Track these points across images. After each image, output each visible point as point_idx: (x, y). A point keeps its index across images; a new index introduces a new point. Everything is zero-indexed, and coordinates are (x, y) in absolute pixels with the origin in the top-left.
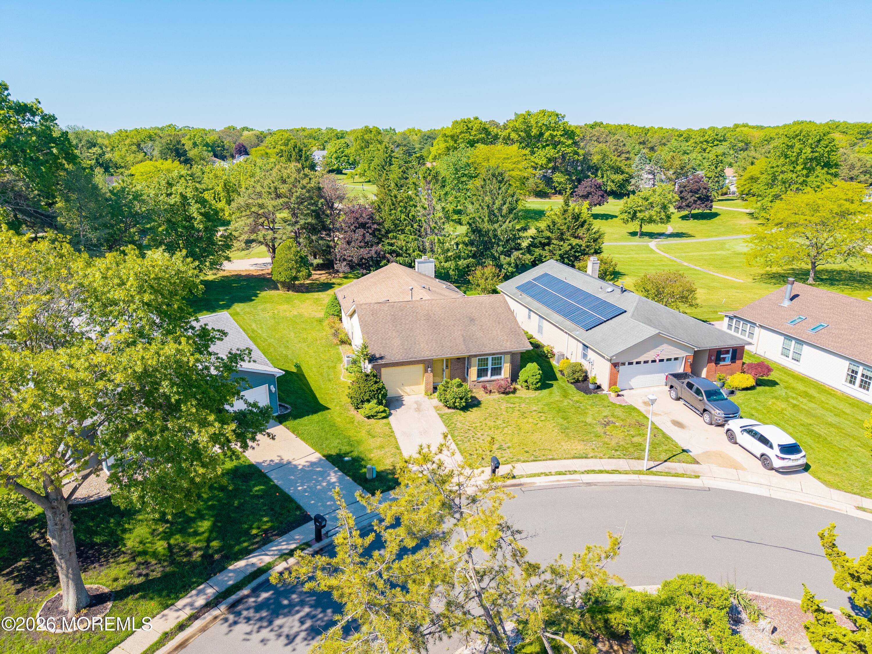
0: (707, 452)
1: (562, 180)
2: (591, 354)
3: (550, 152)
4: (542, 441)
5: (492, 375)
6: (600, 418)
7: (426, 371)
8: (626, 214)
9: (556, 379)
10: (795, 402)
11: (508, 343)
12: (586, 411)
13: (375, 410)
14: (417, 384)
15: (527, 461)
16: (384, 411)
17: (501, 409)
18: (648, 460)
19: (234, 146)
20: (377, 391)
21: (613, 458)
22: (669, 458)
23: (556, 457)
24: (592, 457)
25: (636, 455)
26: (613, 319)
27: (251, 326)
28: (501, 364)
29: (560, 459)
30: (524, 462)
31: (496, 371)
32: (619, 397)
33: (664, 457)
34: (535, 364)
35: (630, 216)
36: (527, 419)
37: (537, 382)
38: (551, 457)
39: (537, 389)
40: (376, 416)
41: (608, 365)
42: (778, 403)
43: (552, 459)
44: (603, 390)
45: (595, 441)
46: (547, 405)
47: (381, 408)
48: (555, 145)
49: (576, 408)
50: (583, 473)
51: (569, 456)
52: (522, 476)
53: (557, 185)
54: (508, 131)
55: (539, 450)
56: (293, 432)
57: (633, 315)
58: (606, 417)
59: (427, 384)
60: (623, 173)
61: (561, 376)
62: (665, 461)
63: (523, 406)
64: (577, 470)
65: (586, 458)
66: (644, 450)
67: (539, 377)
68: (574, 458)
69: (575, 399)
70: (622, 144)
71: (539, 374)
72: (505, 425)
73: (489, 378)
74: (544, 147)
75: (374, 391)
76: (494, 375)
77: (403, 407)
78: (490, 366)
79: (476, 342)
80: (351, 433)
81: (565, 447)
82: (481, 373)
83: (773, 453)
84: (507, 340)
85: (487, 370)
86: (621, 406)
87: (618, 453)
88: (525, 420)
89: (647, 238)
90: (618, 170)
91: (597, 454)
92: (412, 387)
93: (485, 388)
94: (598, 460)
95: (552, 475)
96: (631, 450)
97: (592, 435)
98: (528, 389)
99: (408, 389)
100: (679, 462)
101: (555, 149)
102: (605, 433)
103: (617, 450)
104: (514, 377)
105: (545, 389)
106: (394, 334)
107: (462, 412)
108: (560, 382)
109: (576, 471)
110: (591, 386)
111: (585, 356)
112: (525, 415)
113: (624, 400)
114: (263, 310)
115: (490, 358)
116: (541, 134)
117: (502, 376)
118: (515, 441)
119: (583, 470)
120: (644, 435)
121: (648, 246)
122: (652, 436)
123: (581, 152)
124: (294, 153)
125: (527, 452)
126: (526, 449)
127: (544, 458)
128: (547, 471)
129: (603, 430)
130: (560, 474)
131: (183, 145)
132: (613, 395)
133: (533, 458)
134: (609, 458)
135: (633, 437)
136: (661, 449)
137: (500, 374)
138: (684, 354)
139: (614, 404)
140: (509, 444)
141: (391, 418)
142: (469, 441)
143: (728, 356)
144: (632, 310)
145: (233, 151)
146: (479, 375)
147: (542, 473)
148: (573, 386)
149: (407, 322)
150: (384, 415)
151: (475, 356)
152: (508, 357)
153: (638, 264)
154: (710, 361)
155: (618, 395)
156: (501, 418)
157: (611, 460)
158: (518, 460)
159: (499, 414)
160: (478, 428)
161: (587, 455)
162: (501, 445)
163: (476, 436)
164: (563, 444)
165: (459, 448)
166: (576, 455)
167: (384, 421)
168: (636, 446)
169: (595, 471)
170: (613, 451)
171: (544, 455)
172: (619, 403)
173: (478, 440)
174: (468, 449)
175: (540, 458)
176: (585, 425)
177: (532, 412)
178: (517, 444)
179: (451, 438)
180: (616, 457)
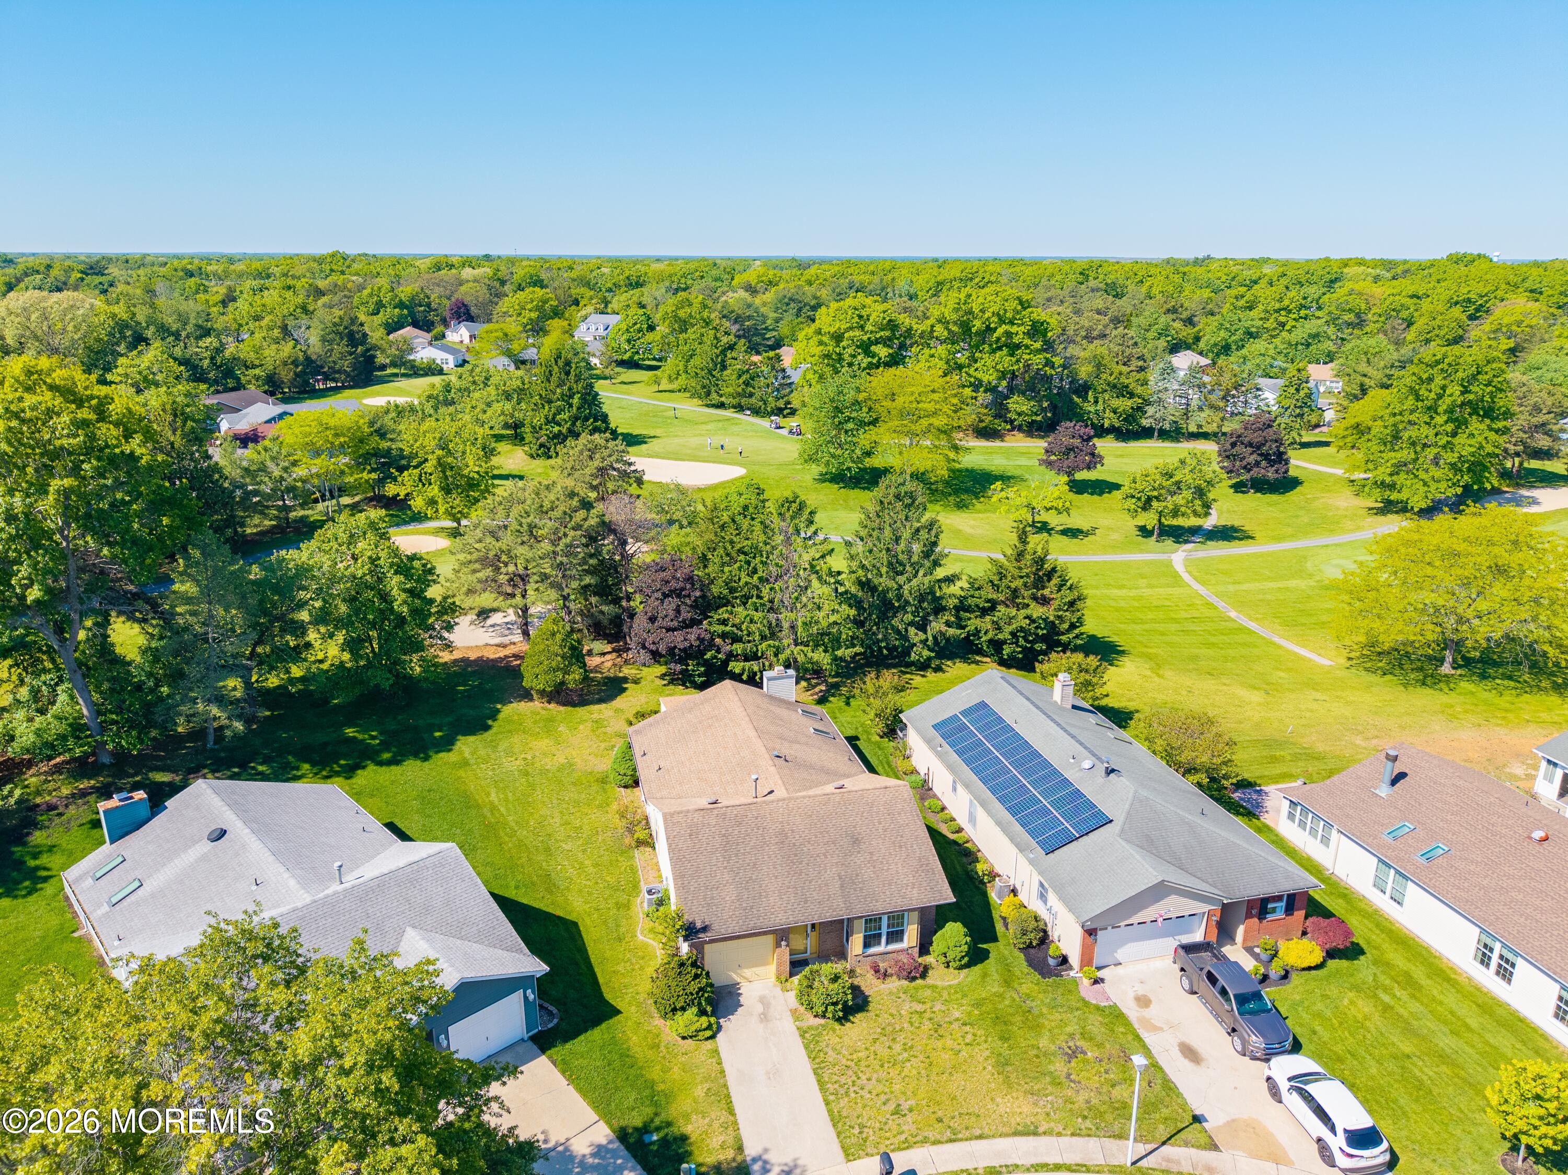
0: (1233, 1121)
1: (1024, 408)
2: (1052, 898)
3: (1004, 360)
4: (965, 1093)
5: (887, 943)
6: (1061, 1040)
7: (778, 945)
8: (1134, 500)
9: (994, 939)
10: (1386, 998)
11: (915, 891)
12: (1041, 1020)
13: (694, 1028)
14: (764, 963)
15: (940, 1142)
16: (709, 1027)
17: (901, 1015)
18: (1135, 1140)
19: (447, 303)
20: (697, 993)
21: (1079, 1135)
22: (1169, 1139)
23: (986, 1131)
24: (1045, 1133)
25: (1116, 1128)
26: (1090, 835)
27: (488, 794)
28: (902, 925)
29: (993, 1136)
30: (934, 1143)
31: (896, 936)
32: (1097, 986)
33: (1163, 1132)
34: (957, 923)
35: (1140, 504)
36: (942, 1041)
37: (963, 957)
38: (978, 1132)
39: (961, 968)
40: (696, 1036)
41: (1079, 932)
42: (1360, 1003)
43: (980, 1137)
44: (1071, 968)
45: (1051, 1094)
46: (978, 1004)
47: (704, 1021)
48: (1013, 348)
49: (1024, 1012)
50: (1028, 1170)
51: (1006, 1130)
53: (1014, 416)
54: (929, 322)
55: (960, 1114)
56: (563, 1072)
57: (1122, 830)
58: (1072, 1036)
59: (779, 965)
60: (1132, 395)
61: (1003, 929)
62: (1164, 1143)
63: (938, 1007)
64: (1019, 1163)
65: (1035, 1134)
66: (1130, 1119)
67: (965, 948)
68: (1016, 1134)
69: (1024, 989)
70: (1131, 342)
71: (965, 941)
72: (906, 1055)
73: (881, 948)
74: (994, 351)
75: (692, 994)
76: (892, 942)
77: (740, 1009)
78: (884, 930)
79: (861, 889)
80: (654, 1074)
81: (1002, 1109)
82: (868, 942)
83: (1337, 1142)
84: (913, 884)
85: (880, 935)
86: (1098, 1008)
87: (1088, 1123)
88: (940, 1044)
89: (1169, 543)
90: (1124, 391)
91: (1052, 1124)
92: (754, 969)
93: (876, 968)
94: (1054, 1139)
96: (1109, 1117)
97: (1048, 1079)
98: (948, 967)
99: (747, 972)
100: (1186, 1144)
101: (1012, 355)
102: (1068, 1076)
103: (1085, 1117)
104: (924, 947)
105: (975, 965)
107: (837, 1026)
108: (1001, 944)
109: (1017, 1166)
110: (1052, 962)
111: (1043, 897)
112: (941, 1032)
113: (1104, 992)
114: (509, 753)
115: (885, 918)
116: (989, 330)
117: (904, 945)
118: (921, 1094)
119: (1028, 1161)
120: (1132, 1080)
122: (1145, 1084)
123: (1058, 361)
124: (556, 369)
125: (940, 1120)
126: (940, 1114)
127: (967, 1134)
128: (970, 1166)
129: (1065, 1070)
131: (362, 325)
132: (1086, 982)
133: (949, 1134)
134: (1073, 1135)
135: (1113, 1086)
136: (1158, 1116)
137: (902, 940)
138: (1205, 908)
139: (1086, 1003)
140: (912, 1102)
141: (720, 1036)
142: (847, 1093)
143: (1283, 904)
144: (1122, 819)
145: (447, 314)
146: (866, 945)
147: (962, 1171)
148: (1022, 955)
150: (708, 1033)
151: (861, 917)
152: (915, 916)
153: (1150, 616)
154: (1249, 916)
155: (1096, 982)
156: (901, 1038)
157: (1075, 1139)
158: (925, 1141)
159: (898, 1028)
160: (863, 1063)
161: (1036, 1127)
162: (899, 1105)
163: (859, 1082)
164: (999, 1100)
165: (830, 1112)
166: (1020, 1128)
167: (709, 1045)
168: (1118, 1109)
169: (1047, 1165)
170: (1080, 1120)
171: (967, 1128)
172: (1094, 1002)
173: (862, 1093)
174: (844, 1114)
175: (960, 1136)
176: (1037, 1057)
177: (951, 1023)
178: (924, 1103)
179: (817, 1088)
180: (1084, 1132)
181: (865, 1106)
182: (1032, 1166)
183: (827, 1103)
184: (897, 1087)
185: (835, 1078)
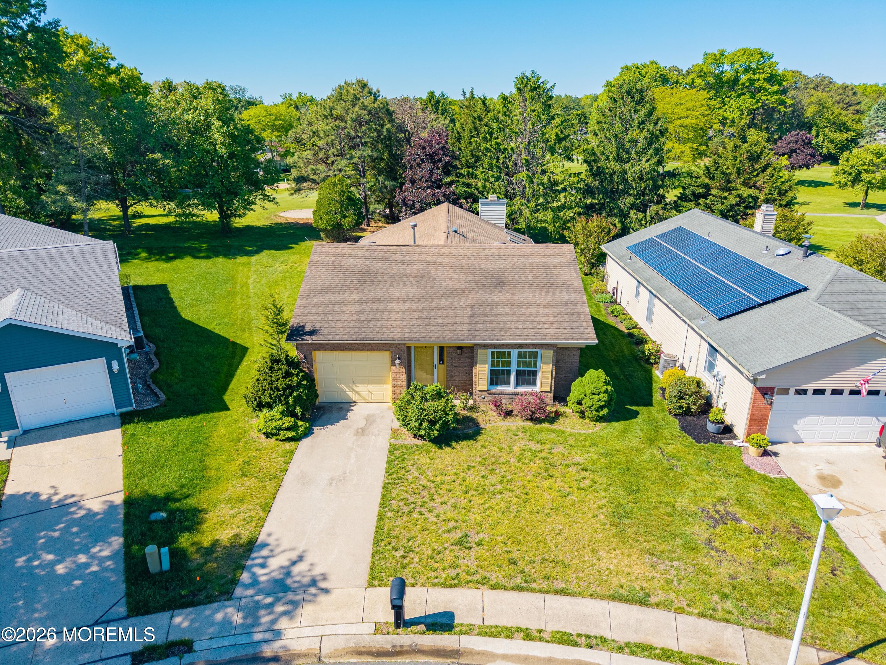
2: (721, 365)
4: (559, 538)
5: (517, 384)
6: (708, 503)
7: (393, 363)
8: (845, 176)
9: (649, 403)
11: (552, 329)
12: (684, 480)
13: (274, 424)
14: (380, 382)
15: (503, 588)
17: (511, 451)
18: (803, 642)
21: (711, 617)
22: (863, 649)
23: (572, 587)
24: (658, 605)
25: (774, 619)
26: (778, 302)
28: (535, 365)
29: (581, 595)
30: (493, 587)
31: (527, 376)
32: (766, 458)
34: (600, 373)
35: (851, 178)
36: (551, 481)
37: (602, 407)
38: (561, 585)
39: (600, 419)
40: (276, 435)
41: (749, 389)
43: (562, 592)
44: (735, 438)
45: (679, 559)
46: (608, 454)
47: (289, 421)
48: (754, 93)
49: (664, 469)
50: (620, 649)
51: (603, 590)
52: (469, 630)
54: (691, 77)
55: (544, 560)
57: (821, 298)
58: (723, 501)
59: (395, 387)
60: (848, 130)
61: (661, 398)
62: (852, 654)
63: (559, 449)
64: (607, 635)
65: (643, 603)
66: (797, 610)
67: (605, 397)
68: (614, 597)
69: (671, 449)
71: (606, 391)
72: (500, 487)
73: (511, 388)
76: (523, 384)
77: (342, 422)
78: (514, 367)
79: (492, 321)
80: (215, 461)
81: (603, 565)
82: (496, 377)
84: (552, 324)
85: (509, 373)
86: (764, 478)
87: (728, 605)
88: (546, 483)
89: (874, 211)
91: (673, 596)
92: (369, 387)
93: (497, 405)
94: (672, 615)
95: (541, 639)
96: (763, 602)
97: (679, 541)
98: (583, 417)
99: (366, 391)
101: (753, 98)
102: (709, 542)
103: (725, 596)
104: (561, 393)
105: (618, 420)
106: (354, 296)
107: (433, 448)
108: (653, 410)
109: (604, 640)
110: (711, 428)
111: (711, 367)
112: (552, 472)
113: (776, 465)
115: (515, 353)
116: (737, 80)
117: (537, 388)
118: (500, 529)
119: (622, 638)
120: (805, 564)
121: (875, 219)
122: (826, 570)
123: (789, 102)
125: (513, 562)
126: (516, 555)
127: (545, 585)
128: (533, 625)
129: (706, 535)
130: (561, 642)
132: (753, 451)
133: (518, 580)
134: (701, 615)
135: (776, 564)
136: (844, 615)
137: (534, 383)
139: (749, 472)
140: (485, 536)
142: (410, 513)
144: (820, 287)
146: (493, 382)
147: (519, 630)
148: (676, 421)
149: (385, 278)
151: (485, 346)
152: (550, 354)
155: (766, 453)
156: (501, 471)
157: (703, 622)
158: (483, 582)
159: (502, 460)
160: (444, 487)
161: (648, 595)
162: (467, 536)
163: (430, 504)
164: (603, 553)
165: (379, 528)
166: (622, 591)
167: (288, 446)
168: (778, 594)
169: (652, 648)
170: (716, 598)
171: (546, 578)
172: (761, 472)
173: (428, 515)
174: (395, 533)
175: (534, 585)
176: (669, 515)
177: (568, 466)
178: (501, 539)
179: (378, 500)
180: (720, 615)
181: (424, 530)
182: (628, 645)
183: (381, 518)
184: (474, 517)
185: (405, 495)
